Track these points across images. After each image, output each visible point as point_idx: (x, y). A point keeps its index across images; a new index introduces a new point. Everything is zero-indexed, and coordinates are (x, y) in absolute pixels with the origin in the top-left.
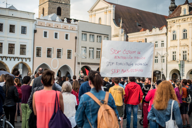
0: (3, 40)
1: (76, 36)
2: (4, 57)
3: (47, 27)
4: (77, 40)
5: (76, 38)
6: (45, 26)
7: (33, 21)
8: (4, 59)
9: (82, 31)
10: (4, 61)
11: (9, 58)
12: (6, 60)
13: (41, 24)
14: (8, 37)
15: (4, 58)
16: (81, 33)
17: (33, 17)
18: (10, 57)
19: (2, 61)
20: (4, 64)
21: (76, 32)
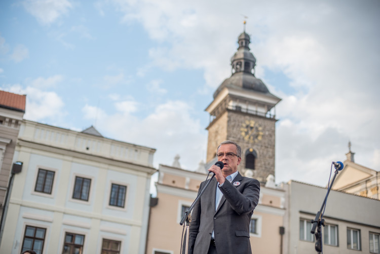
0: (50, 219)
1: (281, 225)
3: (190, 191)
4: (285, 236)
5: (282, 231)
6: (187, 187)
7: (149, 170)
9: (301, 212)
13: (174, 182)
14: (64, 213)
16: (297, 216)
17: (151, 160)
21: (282, 213)
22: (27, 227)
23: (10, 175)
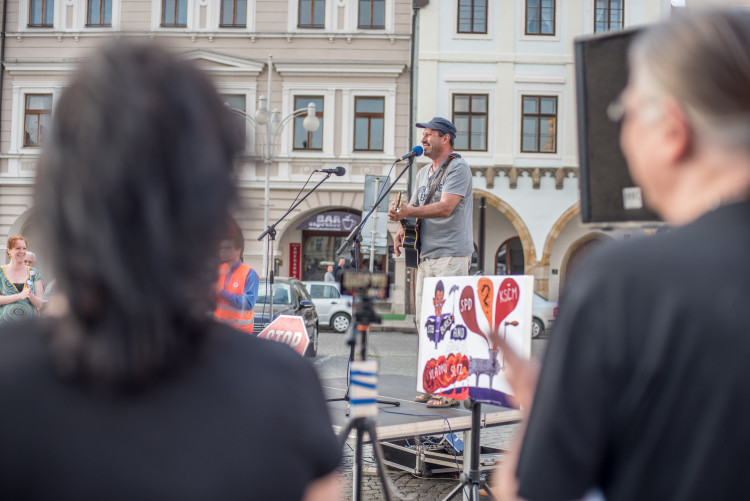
2: (497, 170)
8: (502, 181)
10: (501, 191)
11: (525, 174)
12: (513, 185)
14: (515, 63)
15: (502, 174)
18: (530, 171)
19: (491, 191)
20: (503, 211)
22: (455, 95)
23: (412, 13)
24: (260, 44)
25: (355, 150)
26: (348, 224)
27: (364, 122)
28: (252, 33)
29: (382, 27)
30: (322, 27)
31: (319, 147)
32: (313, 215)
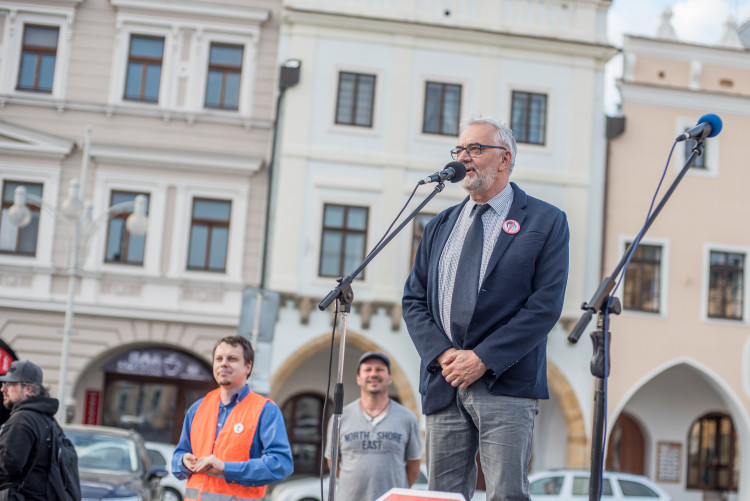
3: (702, 92)
6: (694, 86)
7: (599, 52)
13: (662, 75)
19: (366, 333)
22: (327, 206)
23: (276, 93)
24: (69, 117)
25: (190, 268)
26: (172, 367)
27: (203, 231)
28: (60, 101)
29: (235, 108)
30: (155, 101)
31: (138, 259)
32: (124, 352)
